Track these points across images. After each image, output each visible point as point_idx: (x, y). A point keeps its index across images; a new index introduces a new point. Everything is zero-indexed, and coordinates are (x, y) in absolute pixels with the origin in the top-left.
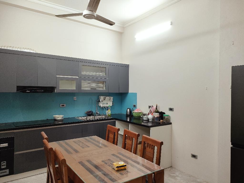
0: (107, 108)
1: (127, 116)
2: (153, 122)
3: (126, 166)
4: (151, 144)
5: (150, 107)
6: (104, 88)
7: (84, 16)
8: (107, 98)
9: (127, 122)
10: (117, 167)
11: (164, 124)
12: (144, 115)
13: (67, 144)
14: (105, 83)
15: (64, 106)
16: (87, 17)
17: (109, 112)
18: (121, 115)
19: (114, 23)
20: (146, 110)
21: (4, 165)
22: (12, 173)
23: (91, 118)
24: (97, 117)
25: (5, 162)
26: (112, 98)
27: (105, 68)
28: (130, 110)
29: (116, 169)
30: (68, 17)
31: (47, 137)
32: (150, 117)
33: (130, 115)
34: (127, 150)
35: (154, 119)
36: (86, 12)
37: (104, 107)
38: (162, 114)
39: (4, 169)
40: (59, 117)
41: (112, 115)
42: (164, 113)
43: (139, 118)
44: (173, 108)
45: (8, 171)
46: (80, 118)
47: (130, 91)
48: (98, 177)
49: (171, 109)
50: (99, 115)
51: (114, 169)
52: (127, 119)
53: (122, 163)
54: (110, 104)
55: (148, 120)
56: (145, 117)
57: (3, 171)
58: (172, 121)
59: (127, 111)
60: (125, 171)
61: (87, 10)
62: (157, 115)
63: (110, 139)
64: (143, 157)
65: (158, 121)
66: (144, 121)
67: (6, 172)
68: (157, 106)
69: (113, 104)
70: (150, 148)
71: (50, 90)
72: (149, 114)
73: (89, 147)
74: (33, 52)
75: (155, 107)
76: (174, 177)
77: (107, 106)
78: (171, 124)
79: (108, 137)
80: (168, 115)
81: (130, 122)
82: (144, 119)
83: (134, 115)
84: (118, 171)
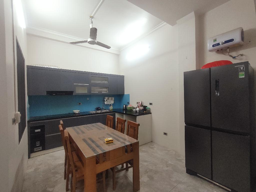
0: (110, 105)
1: (124, 110)
2: (139, 113)
3: (113, 140)
4: (134, 126)
5: (137, 103)
6: (108, 92)
7: (89, 42)
8: (110, 98)
9: (124, 113)
10: (107, 141)
11: (146, 114)
12: (134, 108)
13: (79, 128)
14: (108, 88)
15: (80, 104)
16: (91, 43)
17: (111, 108)
18: (120, 109)
19: (110, 47)
20: (135, 105)
21: (38, 144)
22: (44, 149)
23: (99, 112)
24: (104, 111)
25: (39, 142)
26: (113, 98)
27: (107, 78)
28: (125, 106)
29: (106, 142)
30: (78, 44)
31: (62, 123)
32: (138, 109)
33: (126, 109)
34: (119, 131)
35: (140, 110)
36: (89, 40)
37: (108, 104)
38: (145, 107)
39: (38, 146)
40: (77, 111)
41: (113, 109)
42: (147, 107)
43: (131, 110)
44: (152, 103)
45: (41, 148)
46: (92, 112)
47: (126, 93)
48: (92, 148)
49: (151, 104)
50: (105, 110)
51: (105, 143)
52: (124, 112)
53: (111, 139)
54: (112, 102)
55: (136, 112)
56: (134, 109)
57: (38, 148)
58: (151, 112)
59: (123, 107)
60: (112, 144)
61: (90, 38)
62: (142, 108)
63: (108, 124)
64: (128, 135)
65: (143, 112)
66: (134, 113)
67: (40, 148)
68: (142, 102)
69: (114, 102)
70: (132, 128)
71: (70, 93)
72: (137, 108)
73: (92, 130)
74: (57, 68)
75: (141, 103)
76: (152, 148)
77: (110, 103)
78: (151, 113)
79: (108, 123)
80: (149, 108)
81: (125, 114)
82: (134, 111)
83: (128, 108)
84: (107, 144)
